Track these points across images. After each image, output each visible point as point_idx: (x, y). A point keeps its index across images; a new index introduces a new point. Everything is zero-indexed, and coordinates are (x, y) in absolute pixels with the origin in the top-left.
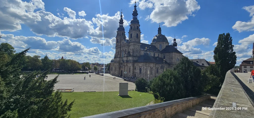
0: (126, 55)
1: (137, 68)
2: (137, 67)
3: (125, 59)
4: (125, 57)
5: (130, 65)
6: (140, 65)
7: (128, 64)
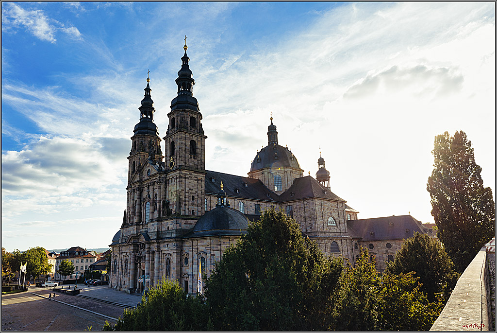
0: (156, 215)
1: (190, 259)
2: (191, 253)
3: (153, 228)
4: (152, 220)
5: (169, 248)
6: (201, 249)
7: (162, 245)
